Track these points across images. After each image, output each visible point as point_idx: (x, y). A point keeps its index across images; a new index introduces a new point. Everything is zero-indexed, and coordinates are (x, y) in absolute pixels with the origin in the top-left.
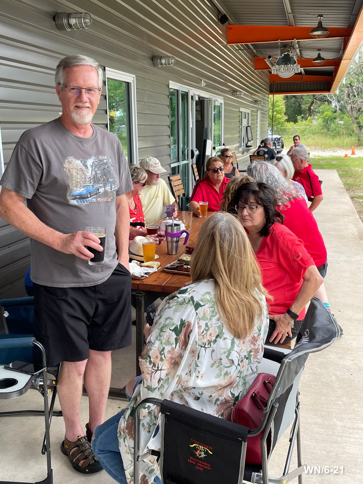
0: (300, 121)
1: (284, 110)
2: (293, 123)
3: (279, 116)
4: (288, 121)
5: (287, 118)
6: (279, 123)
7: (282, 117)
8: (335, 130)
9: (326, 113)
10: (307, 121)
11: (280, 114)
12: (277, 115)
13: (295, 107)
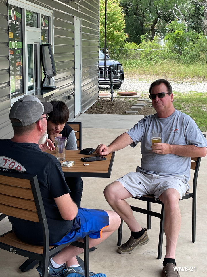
0: (144, 41)
1: (124, 25)
2: (135, 44)
3: (117, 33)
4: (129, 40)
5: (127, 36)
6: (117, 43)
7: (121, 35)
8: (188, 53)
9: (176, 32)
10: (153, 41)
11: (119, 30)
12: (115, 32)
13: (136, 26)
